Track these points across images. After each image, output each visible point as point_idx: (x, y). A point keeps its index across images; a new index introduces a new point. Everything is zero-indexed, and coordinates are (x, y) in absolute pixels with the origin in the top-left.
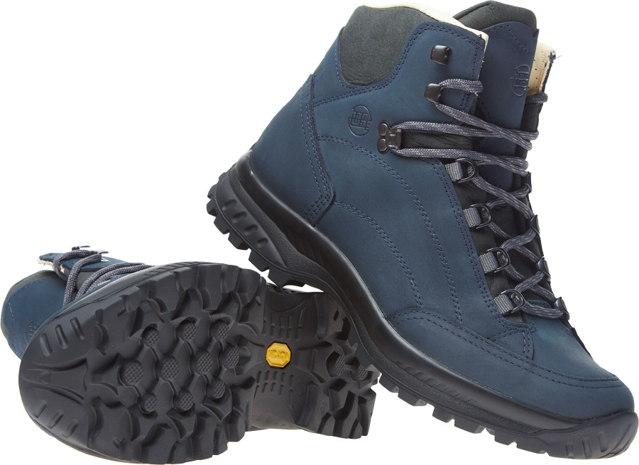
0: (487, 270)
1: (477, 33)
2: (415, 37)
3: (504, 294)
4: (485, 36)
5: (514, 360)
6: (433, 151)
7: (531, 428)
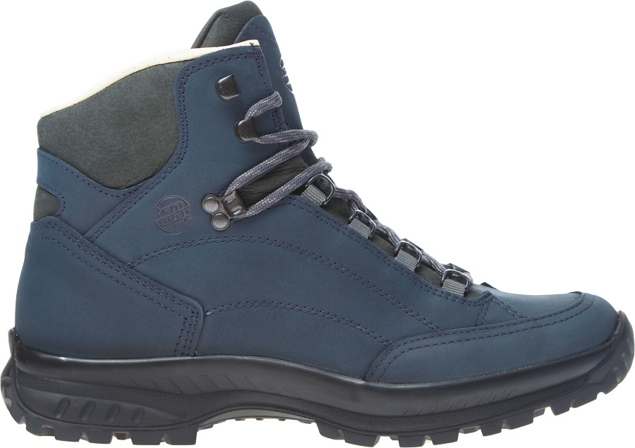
0: (412, 268)
1: (247, 43)
2: (181, 90)
3: (445, 278)
4: (256, 42)
5: (515, 327)
6: (283, 188)
7: (578, 379)
